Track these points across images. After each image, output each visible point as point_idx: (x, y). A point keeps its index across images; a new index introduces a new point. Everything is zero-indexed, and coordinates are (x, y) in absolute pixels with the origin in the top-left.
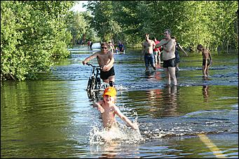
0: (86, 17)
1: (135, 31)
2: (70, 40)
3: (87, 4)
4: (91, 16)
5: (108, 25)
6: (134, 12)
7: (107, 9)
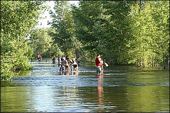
0: (50, 34)
1: (93, 48)
2: (31, 55)
3: (52, 22)
4: (55, 33)
5: (70, 41)
6: (91, 31)
7: (70, 26)
